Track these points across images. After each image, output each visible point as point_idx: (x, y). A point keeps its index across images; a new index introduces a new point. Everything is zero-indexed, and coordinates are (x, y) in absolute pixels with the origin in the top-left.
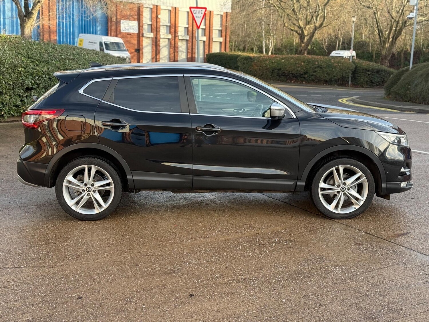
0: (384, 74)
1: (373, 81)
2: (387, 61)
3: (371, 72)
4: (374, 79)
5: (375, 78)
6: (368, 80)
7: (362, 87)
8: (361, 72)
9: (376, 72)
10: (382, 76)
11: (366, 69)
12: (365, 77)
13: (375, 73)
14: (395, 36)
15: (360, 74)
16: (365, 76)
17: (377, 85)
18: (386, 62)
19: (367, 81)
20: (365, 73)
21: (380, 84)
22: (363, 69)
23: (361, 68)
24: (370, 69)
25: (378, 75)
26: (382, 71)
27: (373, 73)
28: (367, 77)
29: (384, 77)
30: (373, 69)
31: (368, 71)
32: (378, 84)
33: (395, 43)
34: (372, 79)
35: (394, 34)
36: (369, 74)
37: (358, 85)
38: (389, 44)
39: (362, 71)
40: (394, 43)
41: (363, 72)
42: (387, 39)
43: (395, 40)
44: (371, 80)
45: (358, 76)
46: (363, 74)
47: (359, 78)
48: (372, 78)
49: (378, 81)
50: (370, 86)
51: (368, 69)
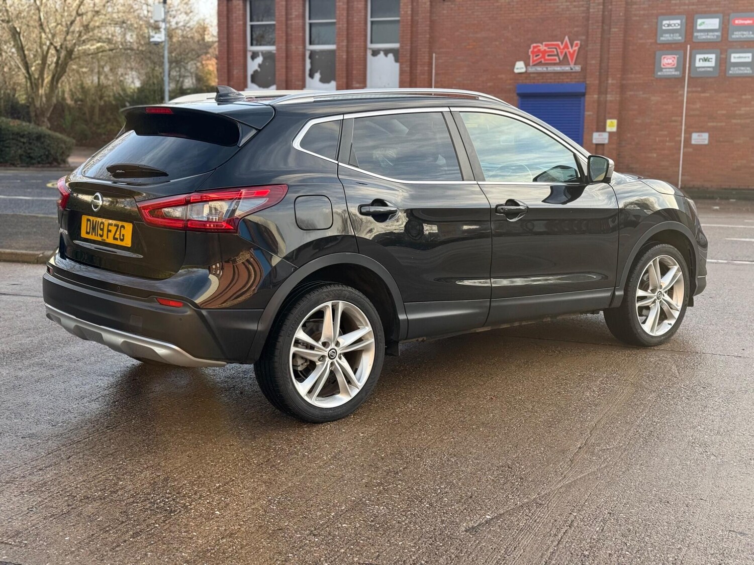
0: (48, 142)
1: (32, 155)
2: (46, 120)
3: (28, 139)
4: (32, 151)
5: (34, 150)
6: (22, 153)
7: (13, 165)
8: (9, 139)
9: (35, 139)
10: (46, 147)
11: (18, 134)
12: (18, 147)
13: (33, 140)
14: (56, 76)
15: (9, 143)
16: (17, 145)
17: (39, 163)
18: (44, 122)
19: (21, 156)
20: (17, 140)
21: (42, 160)
22: (13, 134)
23: (8, 131)
24: (26, 133)
25: (39, 144)
26: (44, 136)
27: (31, 141)
28: (21, 148)
29: (49, 148)
30: (29, 133)
31: (22, 136)
32: (39, 159)
33: (57, 87)
34: (29, 151)
35: (55, 72)
36: (24, 143)
37: (6, 162)
38: (44, 89)
39: (11, 137)
40: (54, 89)
41: (13, 139)
42: (40, 81)
43: (57, 82)
44: (29, 154)
45: (6, 145)
46: (14, 141)
47: (7, 149)
48: (30, 149)
49: (39, 155)
50: (27, 163)
51: (22, 134)
